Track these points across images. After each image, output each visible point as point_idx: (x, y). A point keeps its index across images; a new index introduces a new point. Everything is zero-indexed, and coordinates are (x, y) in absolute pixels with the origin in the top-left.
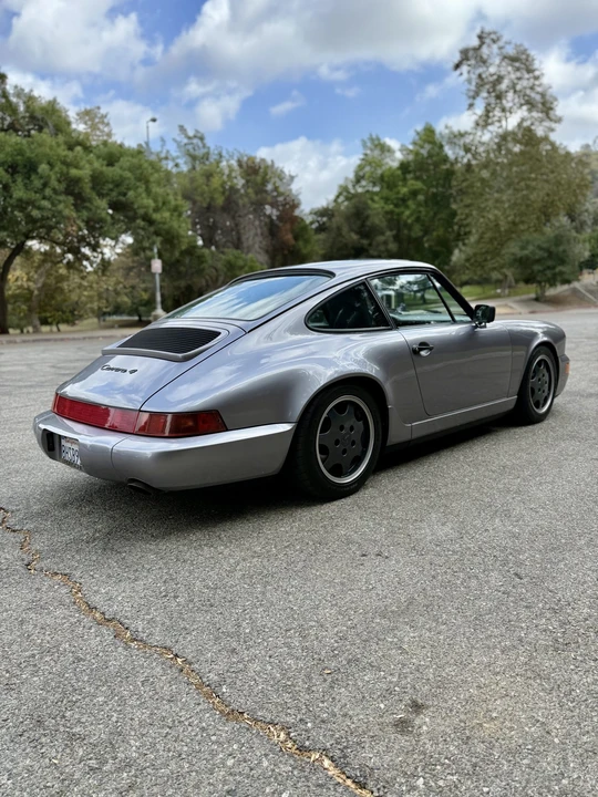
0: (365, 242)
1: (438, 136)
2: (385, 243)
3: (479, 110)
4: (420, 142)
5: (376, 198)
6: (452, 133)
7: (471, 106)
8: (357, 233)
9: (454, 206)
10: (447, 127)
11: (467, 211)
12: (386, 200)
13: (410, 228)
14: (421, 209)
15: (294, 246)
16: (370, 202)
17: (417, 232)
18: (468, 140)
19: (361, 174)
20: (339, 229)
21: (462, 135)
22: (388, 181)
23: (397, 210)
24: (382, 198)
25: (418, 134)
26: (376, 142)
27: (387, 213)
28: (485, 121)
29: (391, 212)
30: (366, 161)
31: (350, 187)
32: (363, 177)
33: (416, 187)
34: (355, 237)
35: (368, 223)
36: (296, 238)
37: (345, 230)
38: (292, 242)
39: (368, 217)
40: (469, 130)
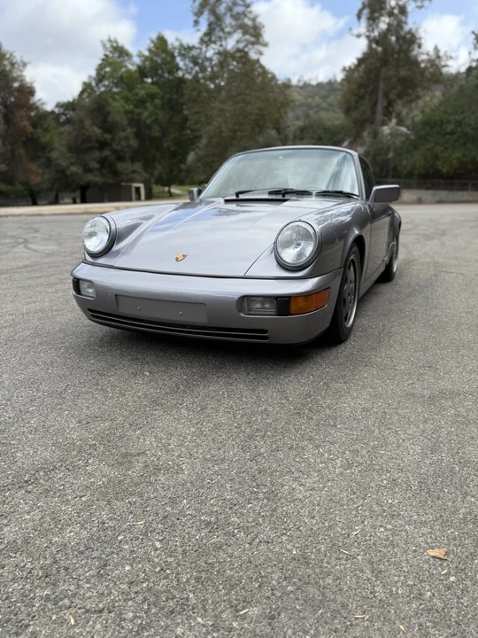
0: (108, 136)
1: (170, 47)
2: (127, 139)
3: (204, 27)
4: (154, 49)
5: (117, 97)
6: (181, 45)
7: (196, 23)
8: (99, 128)
9: (186, 112)
10: (177, 40)
11: (196, 117)
12: (127, 100)
13: (149, 128)
14: (158, 111)
15: (32, 133)
16: (110, 100)
17: (156, 132)
18: (194, 53)
19: (103, 73)
20: (81, 121)
21: (190, 48)
22: (128, 82)
23: (137, 111)
24: (123, 98)
25: (152, 42)
26: (115, 45)
27: (127, 112)
28: (208, 38)
29: (132, 112)
30: (106, 61)
31: (94, 84)
32: (103, 77)
33: (151, 91)
34: (97, 131)
35: (110, 119)
36: (34, 126)
37: (88, 123)
38: (29, 129)
39: (109, 113)
40: (197, 45)
